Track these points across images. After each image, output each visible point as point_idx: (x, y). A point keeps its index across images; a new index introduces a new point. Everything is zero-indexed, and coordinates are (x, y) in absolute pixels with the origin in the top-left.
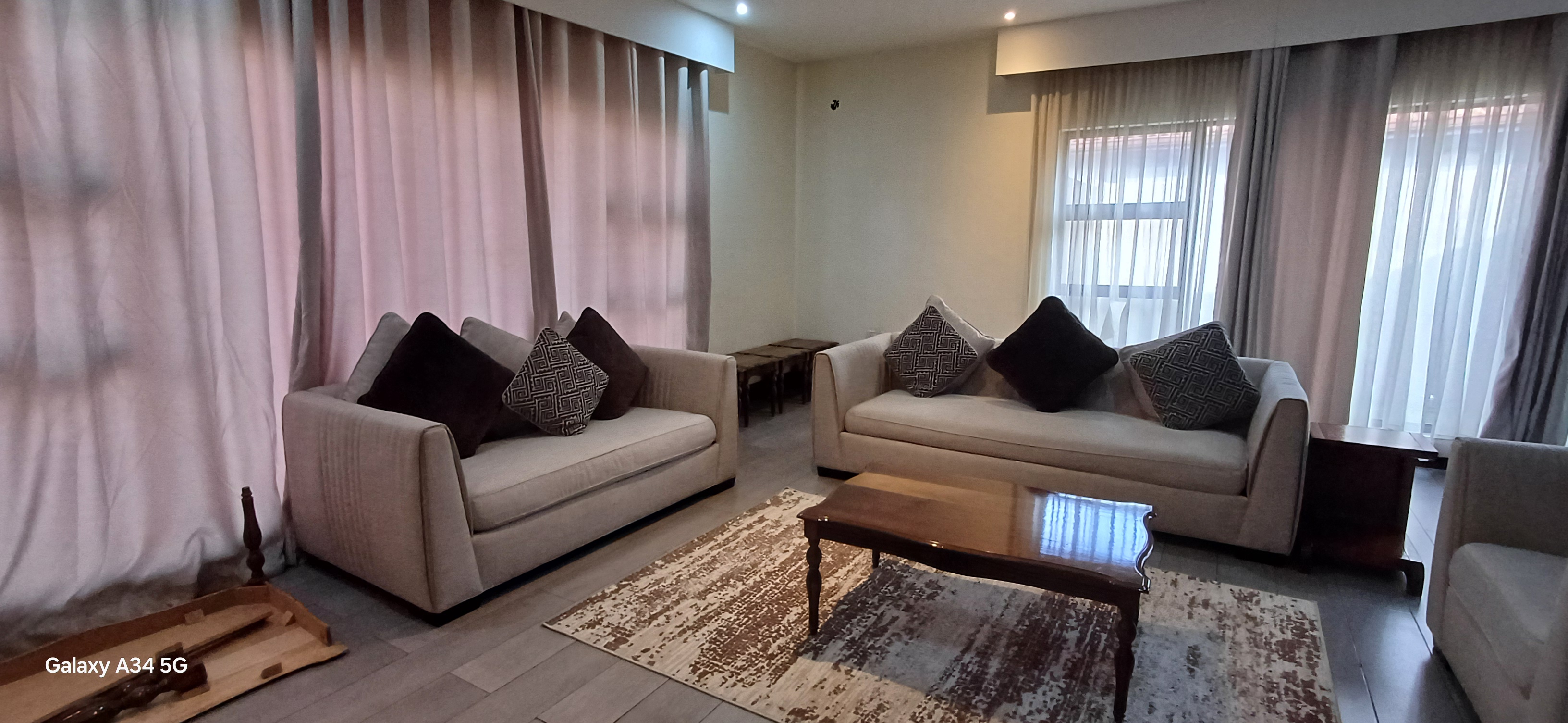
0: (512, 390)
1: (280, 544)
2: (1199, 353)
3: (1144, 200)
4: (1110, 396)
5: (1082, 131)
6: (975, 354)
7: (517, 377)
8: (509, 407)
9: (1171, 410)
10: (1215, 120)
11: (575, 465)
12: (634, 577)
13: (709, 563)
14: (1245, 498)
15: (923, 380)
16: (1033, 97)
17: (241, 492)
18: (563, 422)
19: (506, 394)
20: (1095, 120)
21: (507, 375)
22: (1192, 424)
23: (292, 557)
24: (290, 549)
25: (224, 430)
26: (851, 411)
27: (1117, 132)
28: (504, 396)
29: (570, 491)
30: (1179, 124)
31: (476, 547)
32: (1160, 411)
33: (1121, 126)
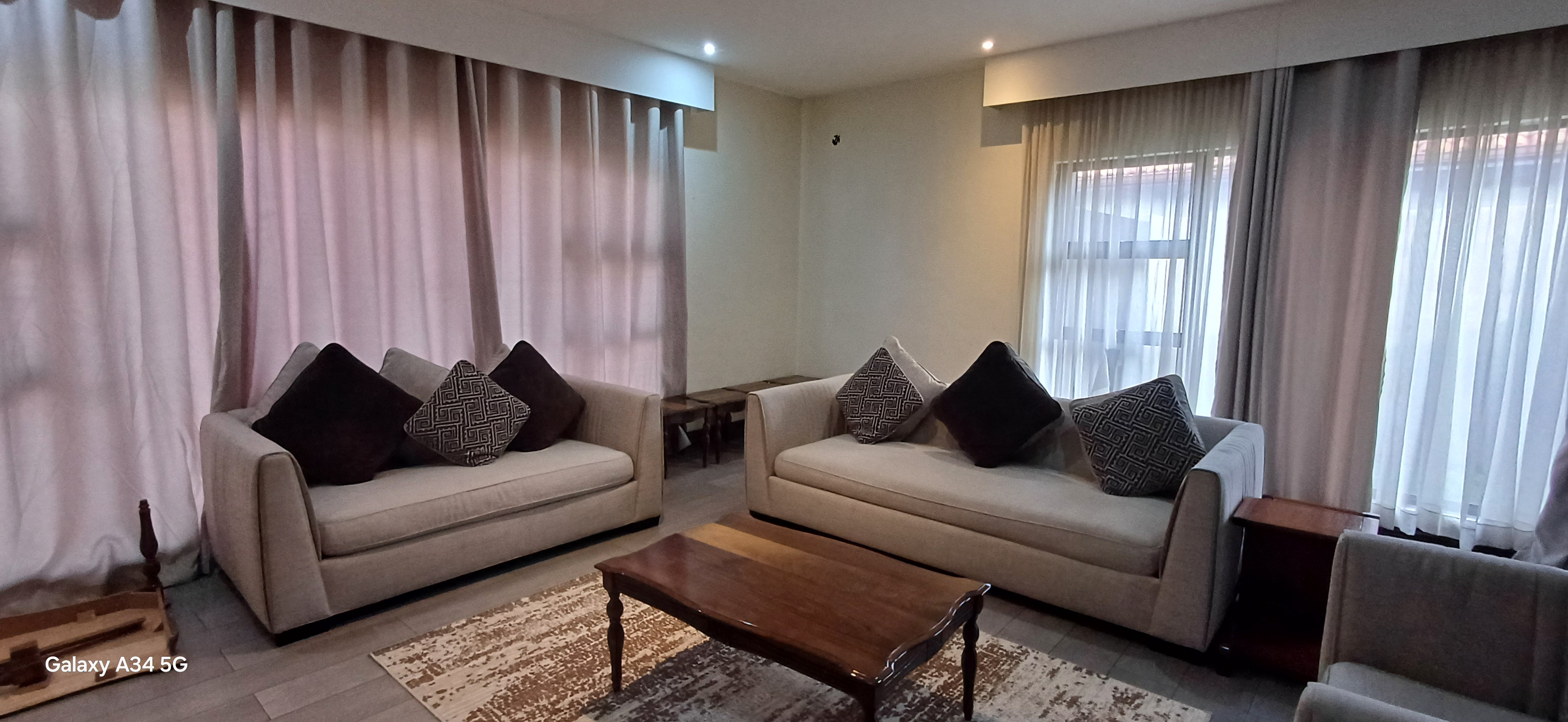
0: (415, 420)
1: (194, 555)
2: (1143, 410)
3: (1139, 238)
4: (1059, 454)
5: (1075, 163)
6: (921, 401)
7: (424, 407)
8: (411, 435)
9: (1108, 472)
10: (1217, 149)
11: (449, 496)
12: (488, 614)
13: (570, 605)
14: (1156, 581)
15: (867, 426)
16: (1024, 129)
17: (138, 504)
18: (468, 453)
19: (408, 423)
20: (1088, 152)
21: (413, 404)
22: (1131, 489)
23: (206, 568)
24: (205, 557)
25: (141, 447)
26: (781, 454)
27: (1111, 164)
28: (405, 426)
29: (441, 522)
30: (1177, 155)
31: (323, 572)
32: (1100, 472)
33: (1116, 158)
